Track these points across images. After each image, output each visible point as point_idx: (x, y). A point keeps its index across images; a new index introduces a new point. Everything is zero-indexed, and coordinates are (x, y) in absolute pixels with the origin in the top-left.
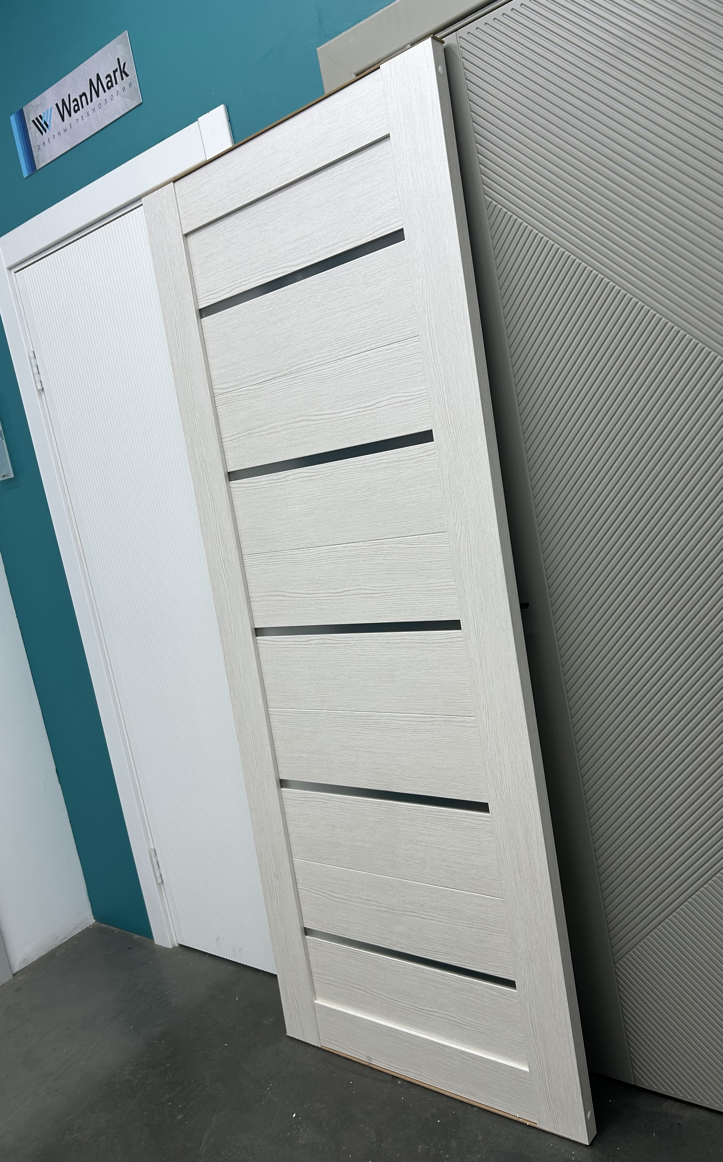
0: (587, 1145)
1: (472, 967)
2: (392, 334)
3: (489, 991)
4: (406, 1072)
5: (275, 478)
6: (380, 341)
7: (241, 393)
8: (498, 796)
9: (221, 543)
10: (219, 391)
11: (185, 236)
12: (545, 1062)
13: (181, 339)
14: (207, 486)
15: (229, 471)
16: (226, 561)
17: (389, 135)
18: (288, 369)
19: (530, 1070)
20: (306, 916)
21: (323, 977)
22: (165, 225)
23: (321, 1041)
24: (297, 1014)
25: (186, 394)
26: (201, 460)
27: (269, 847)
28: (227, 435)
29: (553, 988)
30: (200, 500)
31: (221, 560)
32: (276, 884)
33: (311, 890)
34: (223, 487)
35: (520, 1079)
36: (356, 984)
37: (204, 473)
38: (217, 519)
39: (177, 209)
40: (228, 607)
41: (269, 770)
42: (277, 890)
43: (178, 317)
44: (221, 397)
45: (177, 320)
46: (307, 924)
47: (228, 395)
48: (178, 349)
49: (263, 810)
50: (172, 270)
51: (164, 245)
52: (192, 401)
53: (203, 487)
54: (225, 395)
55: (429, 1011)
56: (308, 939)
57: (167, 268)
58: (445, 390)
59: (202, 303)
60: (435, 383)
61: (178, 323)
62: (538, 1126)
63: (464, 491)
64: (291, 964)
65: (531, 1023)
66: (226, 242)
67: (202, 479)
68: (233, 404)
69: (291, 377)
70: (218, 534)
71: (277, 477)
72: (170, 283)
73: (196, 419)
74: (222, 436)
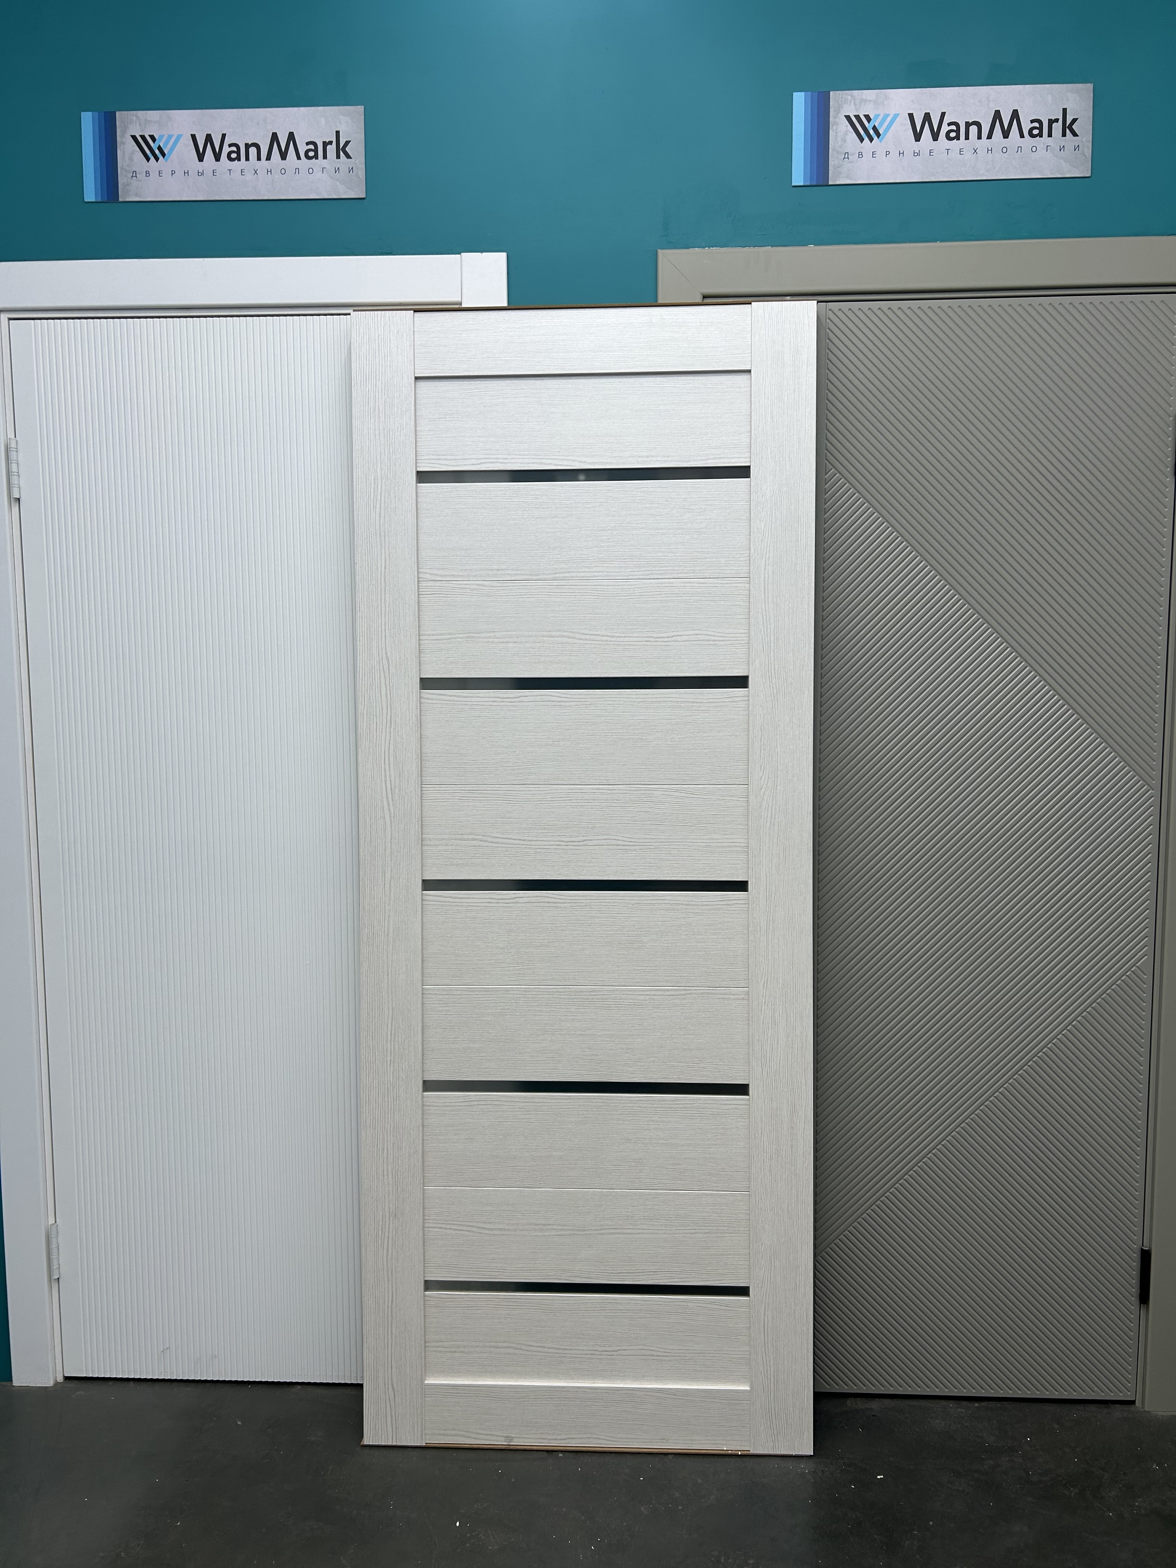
0: (811, 1456)
2: (710, 568)
4: (567, 1441)
5: (502, 695)
6: (692, 571)
7: (466, 586)
8: (764, 1074)
9: (392, 766)
10: (428, 577)
11: (416, 378)
12: (774, 1372)
13: (381, 500)
14: (384, 690)
15: (423, 677)
16: (397, 789)
17: (749, 371)
18: (551, 574)
19: (751, 1387)
20: (431, 1265)
21: (445, 1344)
22: (386, 355)
23: (427, 1436)
24: (390, 1406)
25: (374, 569)
26: (381, 656)
27: (388, 1176)
28: (429, 632)
29: (798, 1283)
30: (366, 706)
31: (386, 787)
32: (391, 1225)
33: (449, 1227)
34: (414, 695)
35: (736, 1402)
36: (503, 1342)
37: (382, 672)
38: (392, 734)
39: (413, 345)
40: (385, 850)
41: (413, 1068)
42: (390, 1234)
43: (383, 472)
44: (431, 584)
45: (379, 475)
46: (430, 1275)
47: (444, 585)
48: (372, 510)
49: (389, 1125)
50: (385, 413)
51: (378, 378)
52: (383, 579)
53: (377, 691)
54: (438, 584)
55: (616, 1351)
56: (428, 1296)
57: (377, 407)
58: (772, 639)
59: (423, 465)
60: (761, 630)
61: (380, 479)
62: (752, 1452)
63: (778, 745)
64: (394, 1337)
65: (763, 1330)
66: (484, 406)
67: (376, 680)
68: (450, 597)
69: (554, 584)
70: (389, 753)
71: (505, 696)
72: (377, 427)
73: (385, 604)
74: (421, 632)
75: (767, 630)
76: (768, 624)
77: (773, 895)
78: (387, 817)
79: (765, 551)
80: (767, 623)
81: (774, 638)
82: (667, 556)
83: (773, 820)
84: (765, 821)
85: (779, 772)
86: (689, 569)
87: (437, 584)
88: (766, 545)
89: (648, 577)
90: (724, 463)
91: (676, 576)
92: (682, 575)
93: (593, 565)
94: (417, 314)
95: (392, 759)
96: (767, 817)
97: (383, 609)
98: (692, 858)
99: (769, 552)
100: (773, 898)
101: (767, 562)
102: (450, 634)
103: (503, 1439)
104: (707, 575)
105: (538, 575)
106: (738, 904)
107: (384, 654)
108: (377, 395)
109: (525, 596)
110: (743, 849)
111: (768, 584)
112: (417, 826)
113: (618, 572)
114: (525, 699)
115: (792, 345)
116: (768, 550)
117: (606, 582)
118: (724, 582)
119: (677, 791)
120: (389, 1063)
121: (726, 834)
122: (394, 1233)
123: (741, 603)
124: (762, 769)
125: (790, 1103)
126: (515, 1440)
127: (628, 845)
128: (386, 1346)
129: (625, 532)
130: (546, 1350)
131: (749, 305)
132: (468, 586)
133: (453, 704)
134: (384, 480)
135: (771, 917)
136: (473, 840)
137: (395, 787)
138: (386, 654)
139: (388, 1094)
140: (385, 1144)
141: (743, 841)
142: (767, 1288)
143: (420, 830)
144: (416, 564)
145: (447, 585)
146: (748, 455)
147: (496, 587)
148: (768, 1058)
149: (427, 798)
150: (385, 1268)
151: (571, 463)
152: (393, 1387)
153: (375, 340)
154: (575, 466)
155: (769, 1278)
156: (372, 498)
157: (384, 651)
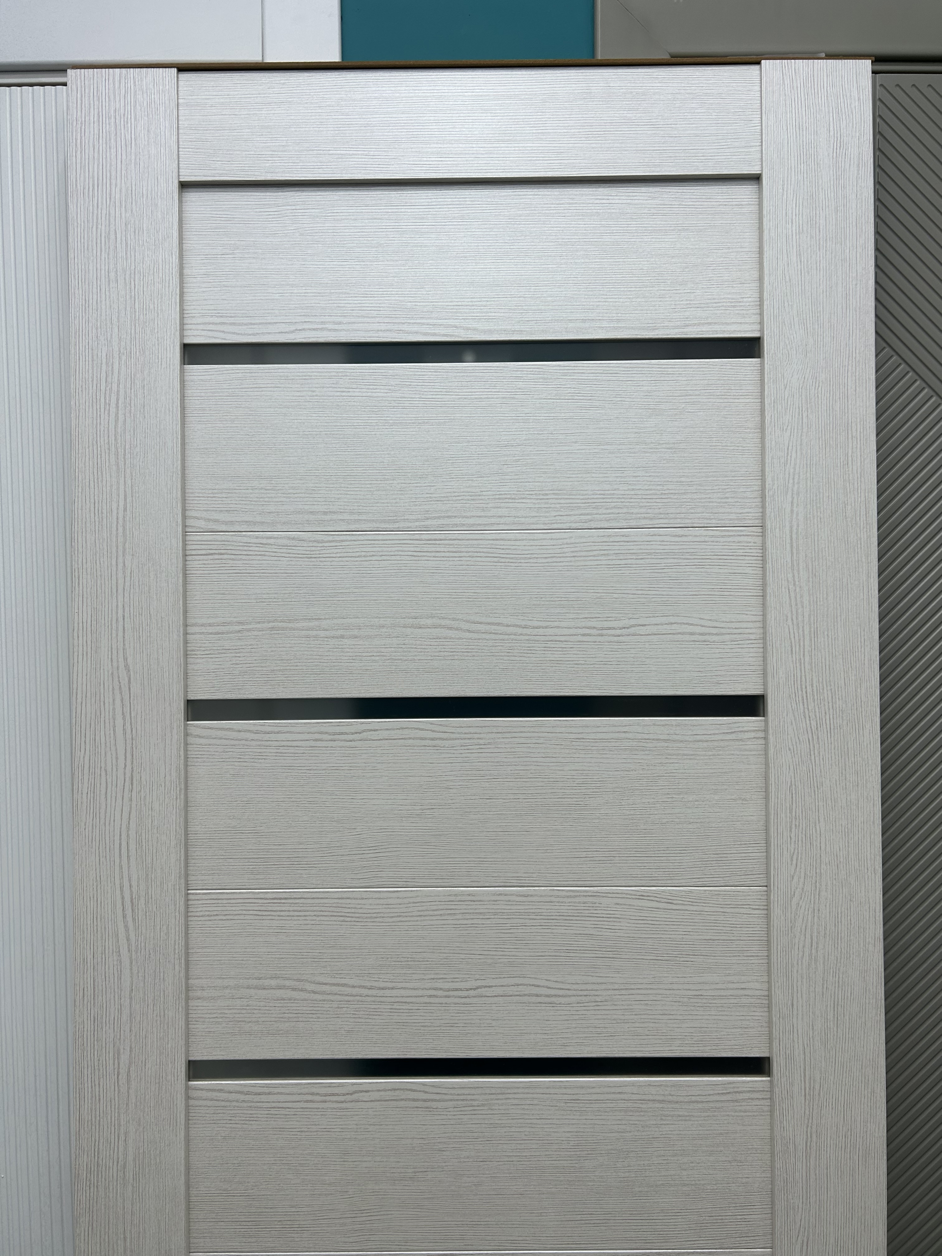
2: (693, 511)
5: (331, 729)
6: (662, 516)
7: (269, 541)
9: (132, 859)
10: (202, 524)
11: (184, 186)
13: (118, 391)
14: (119, 721)
15: (192, 698)
16: (142, 901)
17: (756, 178)
18: (417, 520)
22: (128, 143)
25: (104, 511)
26: (115, 664)
28: (204, 621)
30: (87, 752)
31: (123, 898)
34: (175, 731)
37: (117, 692)
38: (134, 803)
39: (175, 126)
40: (120, 1011)
43: (123, 344)
44: (208, 536)
45: (116, 349)
47: (230, 538)
48: (102, 410)
50: (126, 244)
51: (114, 182)
52: (121, 530)
53: (107, 725)
54: (219, 536)
57: (112, 233)
58: (807, 632)
59: (195, 333)
60: (787, 617)
61: (116, 355)
63: (822, 820)
66: (301, 235)
67: (107, 705)
68: (241, 559)
69: (424, 537)
70: (128, 836)
71: (338, 729)
72: (111, 267)
73: (124, 572)
74: (190, 621)
75: (797, 619)
76: (799, 606)
77: (817, 1087)
78: (124, 951)
79: (791, 481)
80: (796, 605)
81: (810, 631)
82: (618, 490)
83: (814, 951)
84: (801, 954)
85: (823, 866)
86: (657, 511)
87: (219, 538)
88: (792, 470)
89: (586, 525)
90: (717, 332)
91: (633, 523)
92: (643, 522)
93: (491, 505)
94: (184, 76)
95: (133, 846)
96: (804, 947)
97: (121, 581)
98: (671, 1017)
99: (798, 483)
100: (816, 1092)
101: (795, 500)
102: (240, 623)
104: (688, 522)
105: (395, 522)
106: (752, 1099)
107: (121, 659)
108: (112, 212)
109: (374, 558)
110: (759, 1001)
111: (797, 538)
112: (177, 967)
113: (533, 517)
114: (373, 735)
115: (832, 133)
116: (796, 481)
117: (512, 535)
118: (718, 533)
119: (641, 897)
121: (729, 975)
123: (749, 570)
124: (794, 862)
127: (556, 996)
129: (544, 448)
131: (757, 67)
132: (271, 541)
133: (244, 745)
134: (124, 358)
135: (814, 1127)
136: (280, 988)
137: (139, 897)
138: (125, 659)
141: (758, 985)
143: (182, 974)
144: (179, 505)
145: (235, 538)
146: (757, 318)
147: (323, 542)
149: (198, 914)
151: (449, 331)
153: (110, 118)
154: (458, 336)
156: (103, 388)
157: (121, 655)
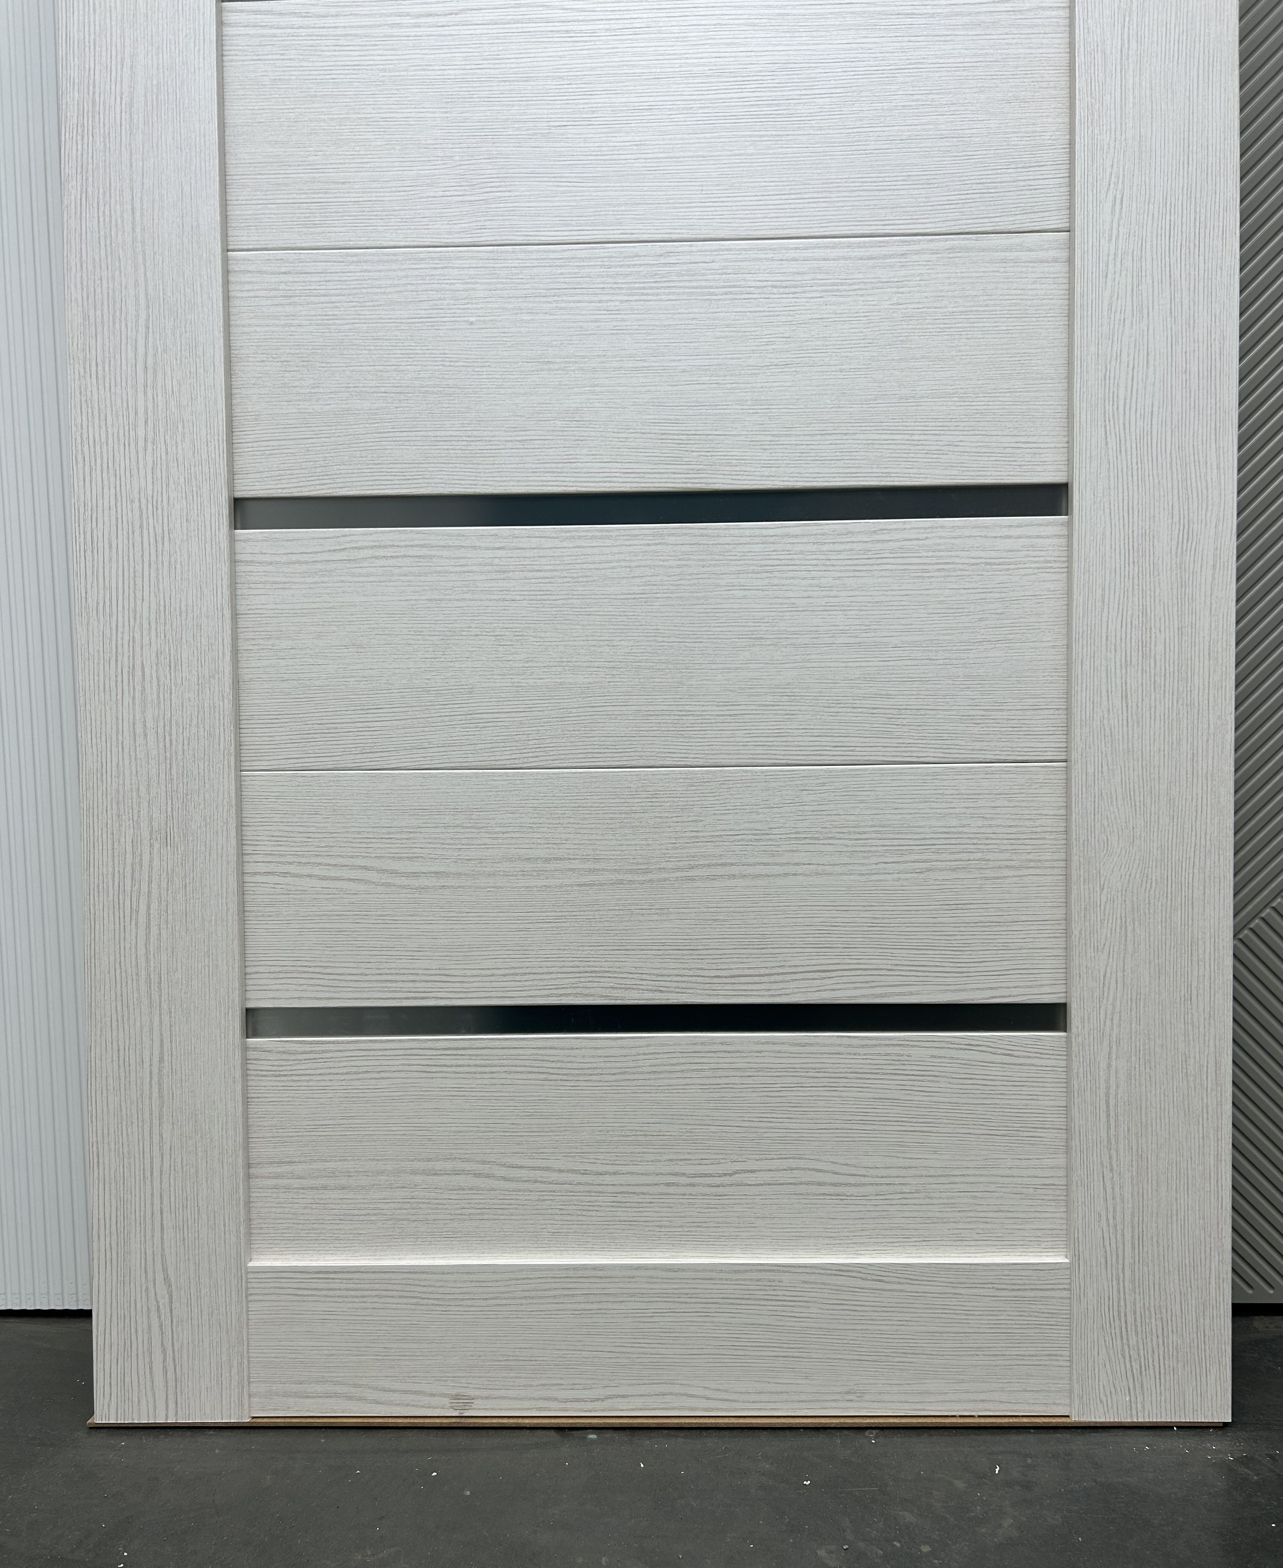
0: (1226, 1424)
1: (911, 994)
3: (961, 1054)
4: (607, 1403)
8: (1112, 443)
12: (1133, 1214)
19: (1076, 1257)
20: (261, 969)
21: (299, 1169)
23: (255, 1400)
24: (161, 1326)
27: (145, 735)
29: (1194, 984)
32: (156, 862)
33: (306, 870)
35: (1032, 1294)
36: (446, 1159)
41: (204, 456)
42: (154, 886)
46: (260, 995)
49: (146, 605)
55: (731, 1175)
56: (255, 1049)
62: (1077, 1417)
64: (166, 1147)
65: (1104, 1107)
103: (446, 1401)
120: (141, 443)
122: (164, 885)
125: (1176, 519)
126: (478, 1403)
128: (148, 1174)
130: (554, 1176)
139: (141, 527)
140: (138, 656)
142: (1115, 999)
148: (1121, 403)
150: (143, 973)
152: (167, 1279)
155: (1120, 974)
